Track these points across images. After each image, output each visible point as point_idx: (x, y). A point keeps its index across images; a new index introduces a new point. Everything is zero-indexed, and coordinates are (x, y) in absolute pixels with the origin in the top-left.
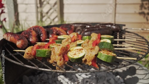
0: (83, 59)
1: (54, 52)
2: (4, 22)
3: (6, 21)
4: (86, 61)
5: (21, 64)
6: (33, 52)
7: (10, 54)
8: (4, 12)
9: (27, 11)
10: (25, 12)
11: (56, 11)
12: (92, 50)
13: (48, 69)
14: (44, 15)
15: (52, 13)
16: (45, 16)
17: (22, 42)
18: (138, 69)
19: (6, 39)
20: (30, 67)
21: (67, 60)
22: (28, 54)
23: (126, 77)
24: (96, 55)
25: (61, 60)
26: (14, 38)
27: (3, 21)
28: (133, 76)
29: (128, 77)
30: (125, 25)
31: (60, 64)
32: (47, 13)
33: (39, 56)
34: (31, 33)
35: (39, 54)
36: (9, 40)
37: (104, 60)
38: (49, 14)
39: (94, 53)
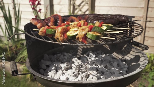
0: (77, 37)
1: (58, 31)
2: (39, 13)
3: (40, 12)
4: (78, 38)
5: (35, 37)
6: (44, 30)
7: (32, 32)
8: (40, 4)
9: (61, 3)
10: (59, 4)
11: (87, 4)
12: (83, 31)
13: (51, 41)
14: (76, 7)
15: (83, 6)
16: (77, 9)
17: (41, 25)
18: (141, 57)
19: (32, 23)
20: (40, 39)
21: (66, 37)
22: (41, 32)
23: (131, 64)
24: (86, 34)
25: (61, 37)
26: (37, 22)
27: (38, 11)
28: (137, 63)
29: (134, 63)
30: (134, 17)
31: (61, 39)
32: (79, 6)
33: (48, 33)
34: (50, 20)
35: (47, 32)
36: (34, 24)
37: (90, 38)
38: (81, 7)
39: (84, 33)
